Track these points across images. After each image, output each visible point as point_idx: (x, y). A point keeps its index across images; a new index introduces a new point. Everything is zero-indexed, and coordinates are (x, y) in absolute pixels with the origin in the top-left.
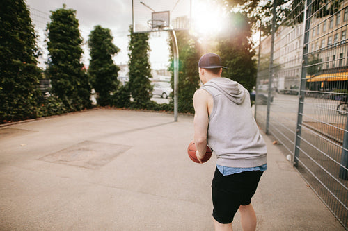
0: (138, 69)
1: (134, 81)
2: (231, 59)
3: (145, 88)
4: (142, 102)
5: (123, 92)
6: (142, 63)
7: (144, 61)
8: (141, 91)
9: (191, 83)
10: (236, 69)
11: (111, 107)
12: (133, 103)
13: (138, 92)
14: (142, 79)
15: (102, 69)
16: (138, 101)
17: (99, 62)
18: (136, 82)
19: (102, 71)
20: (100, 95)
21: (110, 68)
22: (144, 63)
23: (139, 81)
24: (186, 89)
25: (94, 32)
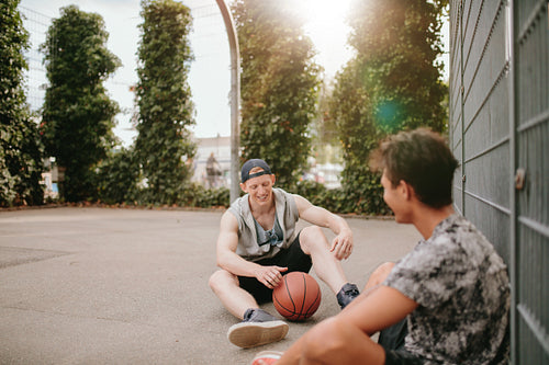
0: (158, 102)
1: (149, 134)
2: (379, 65)
3: (175, 150)
4: (168, 186)
5: (122, 164)
6: (168, 88)
7: (173, 83)
8: (166, 158)
9: (287, 132)
10: (395, 88)
11: (93, 202)
12: (145, 190)
13: (156, 162)
14: (167, 128)
15: (74, 107)
16: (157, 184)
17: (69, 92)
18: (153, 136)
19: (73, 112)
20: (67, 173)
21: (94, 105)
22: (174, 88)
23: (161, 133)
24: (272, 146)
25: (59, 23)
